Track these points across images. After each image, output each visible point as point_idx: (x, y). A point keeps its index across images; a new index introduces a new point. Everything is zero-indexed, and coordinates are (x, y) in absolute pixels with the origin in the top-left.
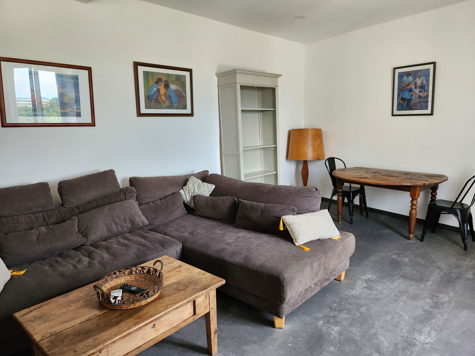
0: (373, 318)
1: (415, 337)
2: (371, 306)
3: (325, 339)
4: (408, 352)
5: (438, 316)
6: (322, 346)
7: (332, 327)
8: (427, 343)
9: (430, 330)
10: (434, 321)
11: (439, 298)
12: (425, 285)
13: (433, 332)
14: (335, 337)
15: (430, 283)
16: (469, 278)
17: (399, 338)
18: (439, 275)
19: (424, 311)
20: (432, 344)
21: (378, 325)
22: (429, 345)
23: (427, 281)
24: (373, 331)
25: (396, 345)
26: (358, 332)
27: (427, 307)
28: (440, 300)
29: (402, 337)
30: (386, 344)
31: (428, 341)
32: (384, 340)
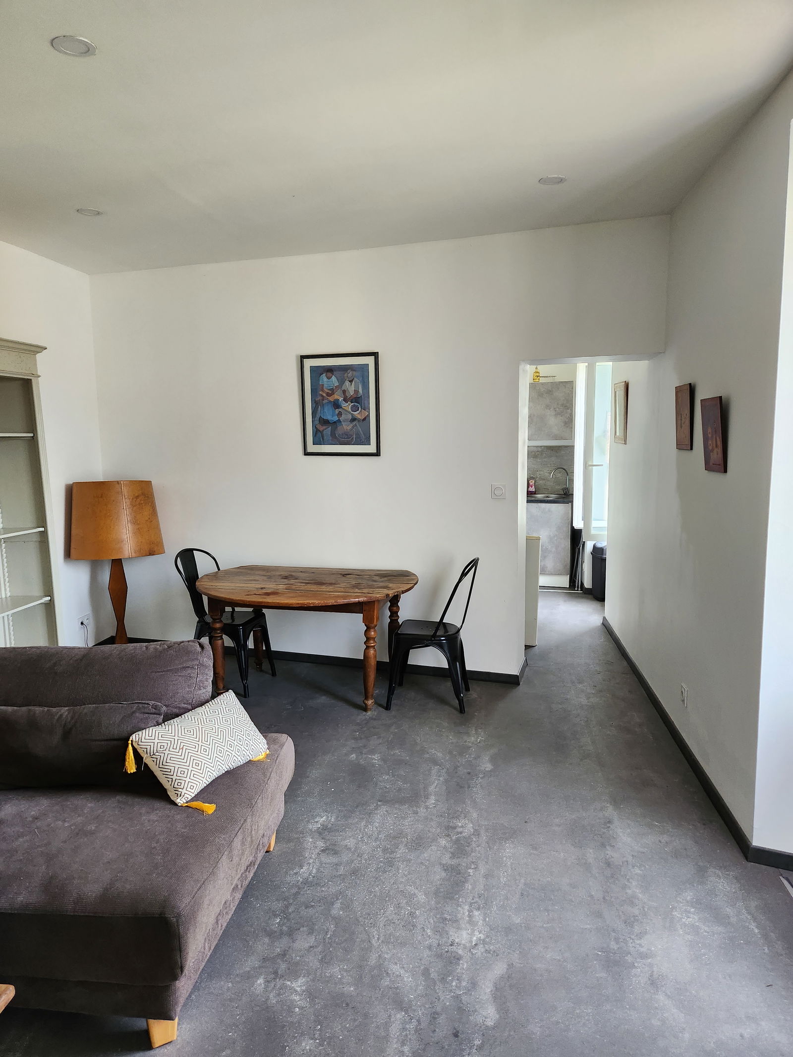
0: (362, 923)
1: (451, 940)
2: (349, 893)
3: (284, 1026)
4: (452, 981)
5: (470, 871)
6: (284, 1047)
7: (289, 983)
8: (476, 945)
9: (470, 911)
10: (469, 886)
11: (460, 830)
12: (427, 808)
13: (476, 913)
14: (301, 1008)
15: (432, 800)
16: (487, 769)
17: (427, 953)
18: (441, 778)
19: (446, 868)
20: (484, 942)
21: (378, 939)
22: (481, 948)
23: (427, 797)
24: (373, 959)
25: (426, 973)
26: (345, 974)
27: (446, 859)
28: (461, 833)
29: (430, 948)
30: (407, 978)
31: (475, 938)
32: (402, 972)
